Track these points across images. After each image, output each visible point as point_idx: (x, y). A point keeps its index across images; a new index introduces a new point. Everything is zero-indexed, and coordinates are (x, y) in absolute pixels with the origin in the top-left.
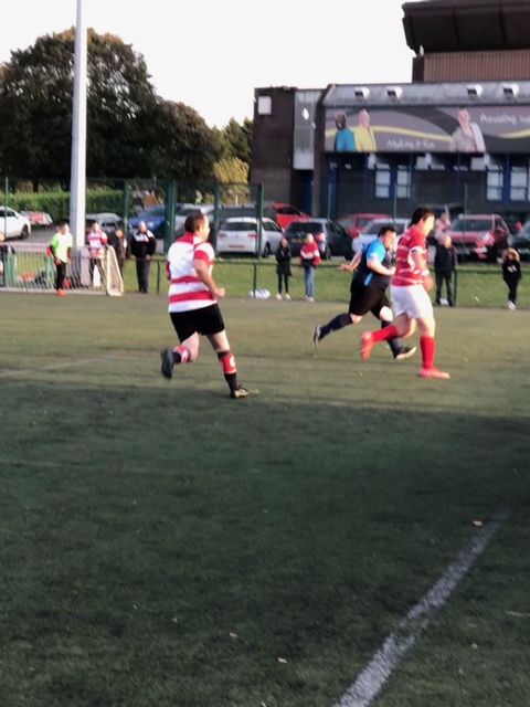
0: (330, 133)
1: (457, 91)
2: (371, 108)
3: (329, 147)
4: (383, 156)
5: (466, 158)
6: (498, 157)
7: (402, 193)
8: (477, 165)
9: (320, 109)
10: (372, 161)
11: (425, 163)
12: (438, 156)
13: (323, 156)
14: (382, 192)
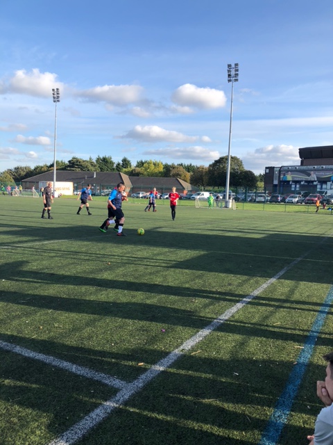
0: (282, 177)
1: (311, 167)
2: (291, 171)
3: (281, 179)
4: (293, 181)
5: (313, 182)
6: (319, 182)
7: (297, 189)
8: (315, 183)
9: (280, 171)
10: (291, 183)
11: (302, 183)
12: (306, 181)
13: (280, 182)
14: (293, 189)
